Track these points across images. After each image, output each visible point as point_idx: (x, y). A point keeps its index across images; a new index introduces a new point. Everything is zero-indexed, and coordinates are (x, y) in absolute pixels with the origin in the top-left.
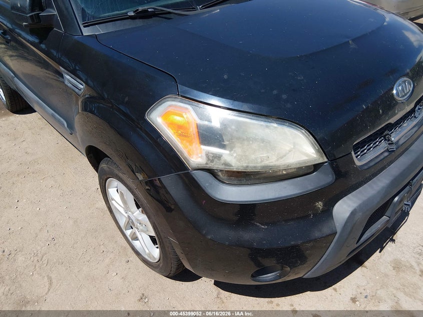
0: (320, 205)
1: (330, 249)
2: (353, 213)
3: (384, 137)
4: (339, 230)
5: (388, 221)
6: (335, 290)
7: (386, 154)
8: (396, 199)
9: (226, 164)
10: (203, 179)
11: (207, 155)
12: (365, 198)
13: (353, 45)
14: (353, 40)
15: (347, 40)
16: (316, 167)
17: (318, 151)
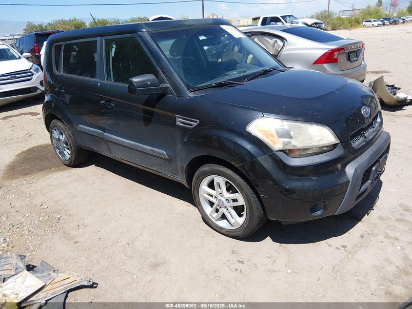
0: (339, 166)
1: (348, 191)
2: (356, 170)
3: (362, 135)
4: (351, 180)
5: (372, 183)
6: (349, 233)
7: (364, 143)
8: (374, 168)
9: (294, 146)
10: (282, 156)
11: (284, 143)
12: (359, 163)
13: (337, 92)
14: (337, 90)
15: (333, 90)
16: (335, 146)
17: (335, 137)
